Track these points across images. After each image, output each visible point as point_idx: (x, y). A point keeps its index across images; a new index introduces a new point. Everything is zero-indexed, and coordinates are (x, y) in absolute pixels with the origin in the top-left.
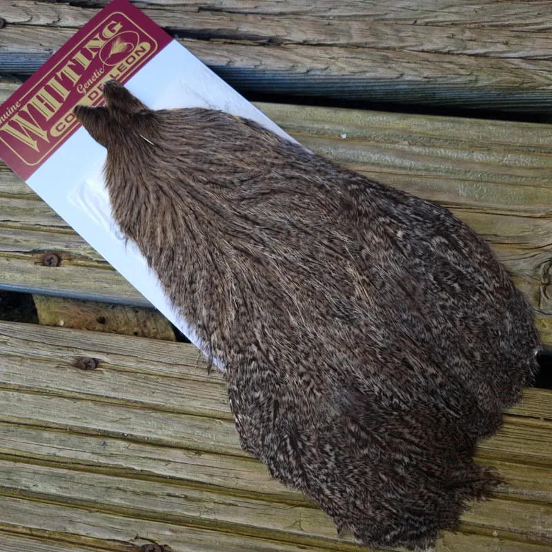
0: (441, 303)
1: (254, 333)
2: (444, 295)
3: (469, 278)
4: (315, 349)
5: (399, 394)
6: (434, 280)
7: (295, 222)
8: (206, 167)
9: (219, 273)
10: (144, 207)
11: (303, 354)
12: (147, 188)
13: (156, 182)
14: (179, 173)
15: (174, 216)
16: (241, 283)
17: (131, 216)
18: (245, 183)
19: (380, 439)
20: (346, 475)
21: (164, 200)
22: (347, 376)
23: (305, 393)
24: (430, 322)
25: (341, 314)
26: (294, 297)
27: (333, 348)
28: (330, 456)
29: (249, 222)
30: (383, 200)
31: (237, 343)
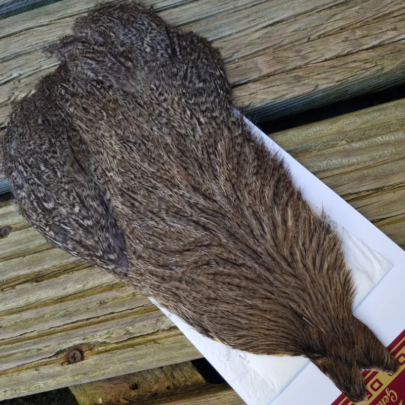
0: (56, 155)
1: (203, 132)
2: (53, 161)
3: (33, 175)
4: (152, 119)
5: (96, 90)
6: (57, 172)
7: (162, 223)
8: (244, 283)
9: (231, 181)
10: (307, 247)
11: (163, 115)
12: (304, 266)
13: (295, 271)
14: (271, 279)
15: (274, 235)
16: (210, 171)
17: (319, 239)
18: (205, 262)
19: (112, 58)
20: (137, 33)
21: (286, 253)
22: (130, 100)
23: (163, 87)
24: (67, 143)
25: (129, 144)
26: (166, 158)
27: (138, 119)
28: (147, 44)
29: (202, 224)
30: (90, 243)
31: (217, 124)
